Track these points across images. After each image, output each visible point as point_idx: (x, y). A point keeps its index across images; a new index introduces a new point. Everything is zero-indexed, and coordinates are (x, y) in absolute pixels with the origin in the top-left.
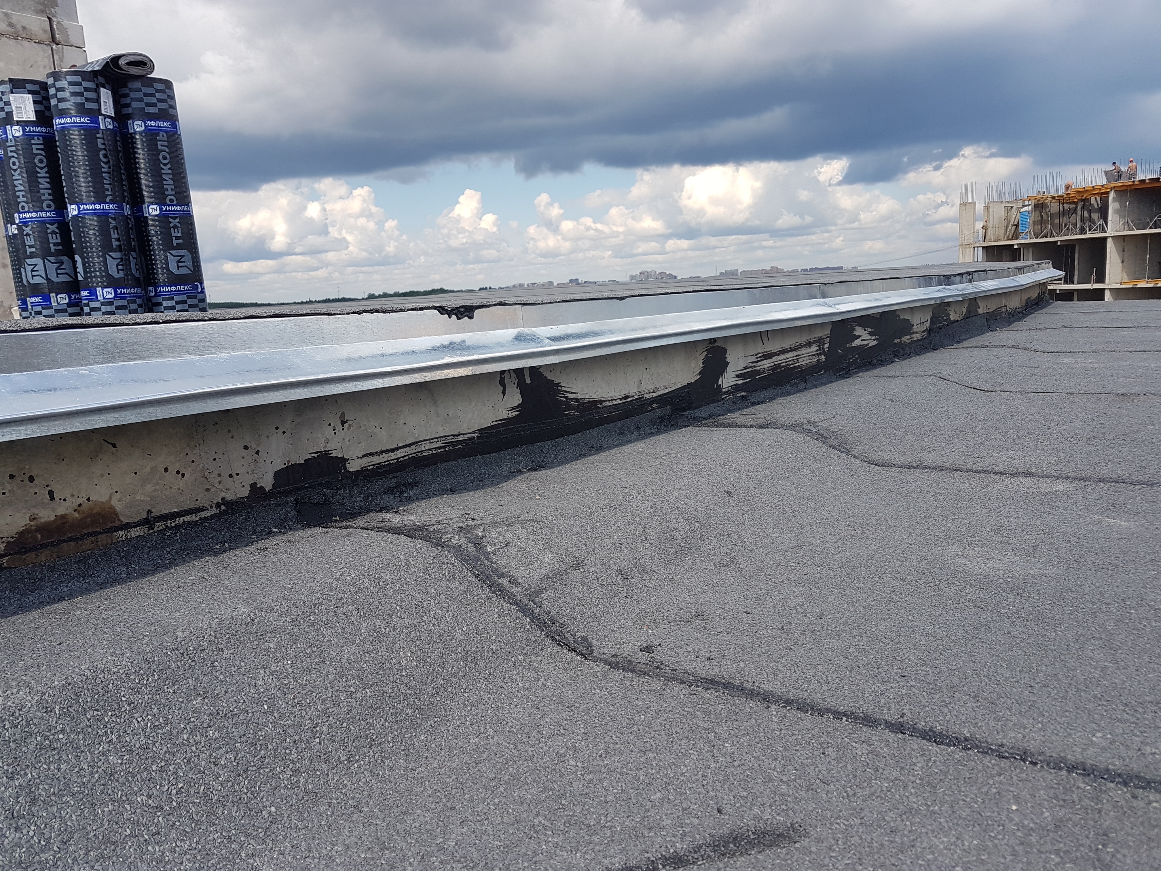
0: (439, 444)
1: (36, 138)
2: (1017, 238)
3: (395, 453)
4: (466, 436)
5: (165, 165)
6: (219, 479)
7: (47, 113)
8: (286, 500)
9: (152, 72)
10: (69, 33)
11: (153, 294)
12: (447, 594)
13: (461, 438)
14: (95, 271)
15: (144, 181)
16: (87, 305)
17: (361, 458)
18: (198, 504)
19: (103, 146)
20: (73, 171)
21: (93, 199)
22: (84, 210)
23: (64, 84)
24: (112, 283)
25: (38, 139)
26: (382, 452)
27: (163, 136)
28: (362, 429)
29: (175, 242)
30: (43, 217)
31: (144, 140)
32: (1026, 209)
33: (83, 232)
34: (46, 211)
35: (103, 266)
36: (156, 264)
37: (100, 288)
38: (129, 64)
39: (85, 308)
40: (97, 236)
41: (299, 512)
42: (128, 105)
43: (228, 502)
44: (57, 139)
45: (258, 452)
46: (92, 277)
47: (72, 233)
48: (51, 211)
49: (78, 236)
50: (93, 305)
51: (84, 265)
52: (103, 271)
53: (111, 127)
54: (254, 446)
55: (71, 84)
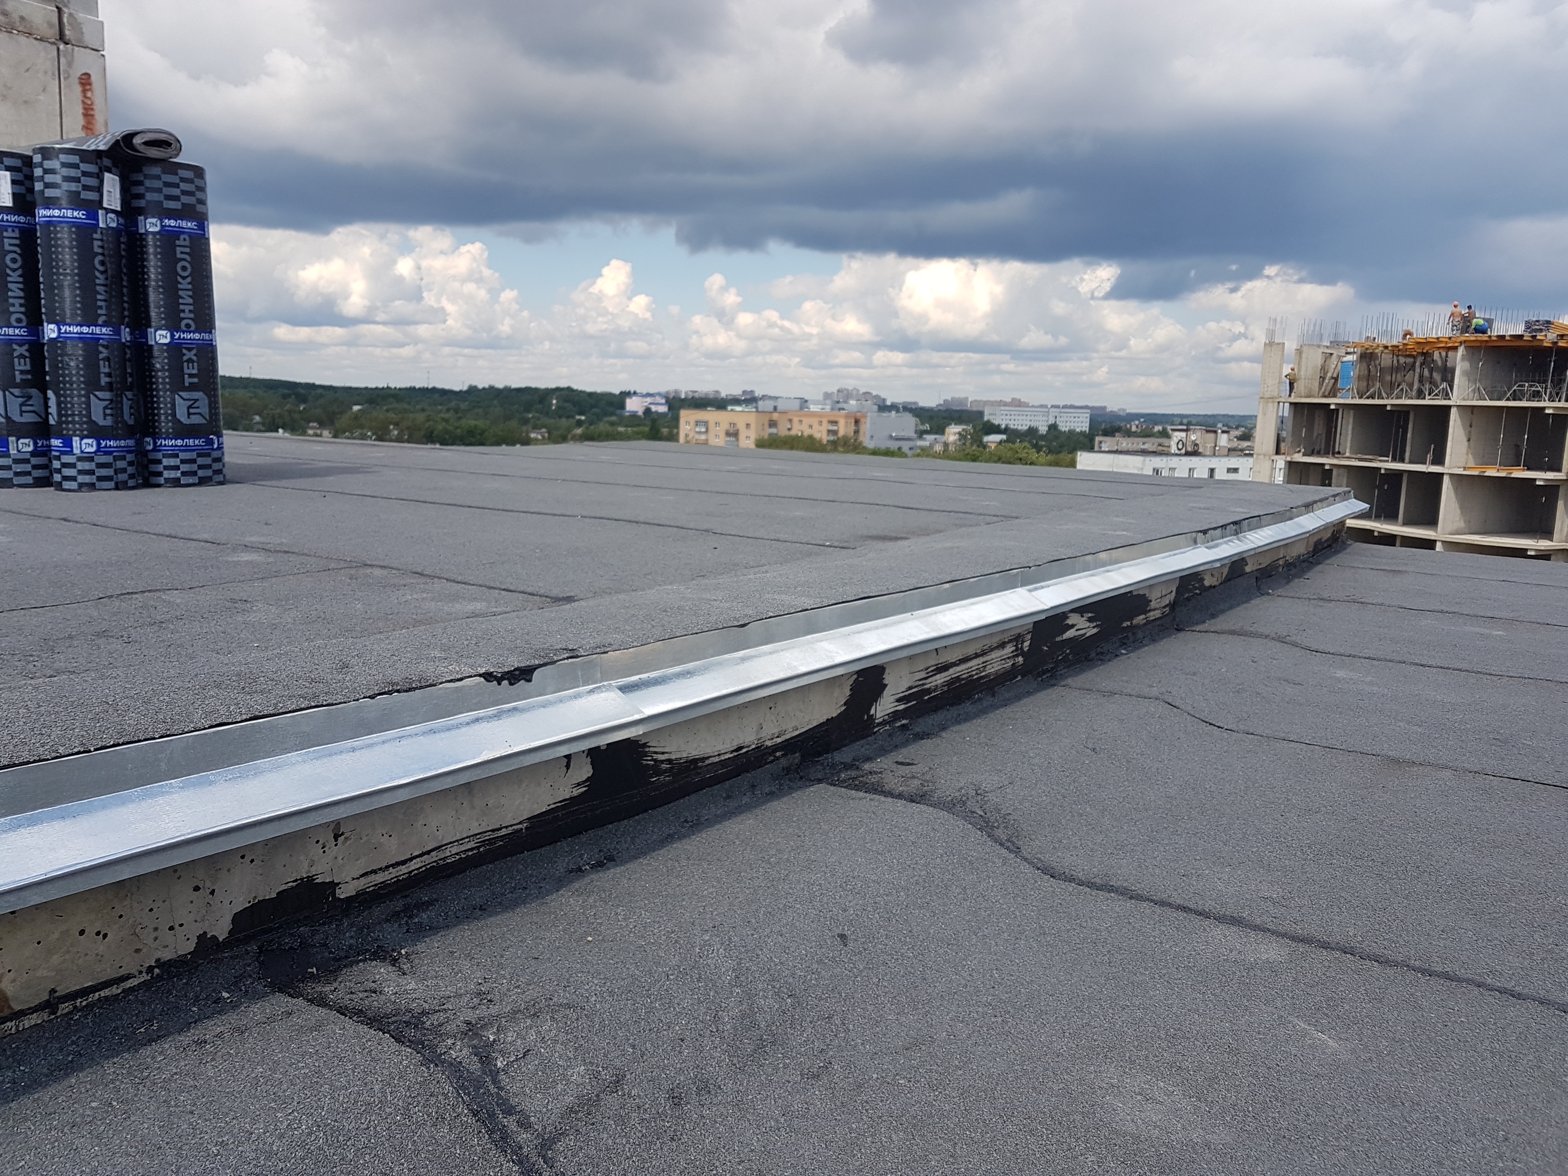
0: (472, 845)
1: (10, 230)
2: (1335, 396)
3: (407, 865)
4: (510, 828)
5: (184, 278)
6: (155, 934)
7: (29, 198)
8: (246, 950)
9: (177, 155)
10: (84, 30)
11: (151, 447)
12: (429, 1151)
13: (504, 832)
14: (73, 415)
15: (152, 296)
16: (58, 458)
17: (358, 878)
18: (123, 972)
19: (100, 251)
20: (55, 281)
21: (79, 318)
22: (66, 332)
23: (54, 164)
24: (96, 432)
25: (13, 231)
26: (387, 867)
27: (185, 240)
28: (362, 841)
29: (187, 381)
30: (9, 335)
31: (158, 243)
32: (1349, 358)
33: (61, 362)
34: (15, 327)
35: (85, 409)
36: (159, 408)
37: (78, 438)
38: (147, 143)
39: (54, 462)
40: (82, 369)
41: (262, 964)
42: (141, 196)
43: (165, 963)
44: (38, 234)
45: (212, 892)
46: (67, 423)
47: (47, 361)
48: (22, 328)
49: (55, 367)
50: (66, 459)
51: (59, 404)
52: (85, 416)
53: (114, 225)
54: (208, 884)
55: (64, 165)
